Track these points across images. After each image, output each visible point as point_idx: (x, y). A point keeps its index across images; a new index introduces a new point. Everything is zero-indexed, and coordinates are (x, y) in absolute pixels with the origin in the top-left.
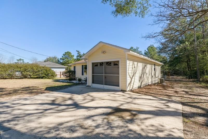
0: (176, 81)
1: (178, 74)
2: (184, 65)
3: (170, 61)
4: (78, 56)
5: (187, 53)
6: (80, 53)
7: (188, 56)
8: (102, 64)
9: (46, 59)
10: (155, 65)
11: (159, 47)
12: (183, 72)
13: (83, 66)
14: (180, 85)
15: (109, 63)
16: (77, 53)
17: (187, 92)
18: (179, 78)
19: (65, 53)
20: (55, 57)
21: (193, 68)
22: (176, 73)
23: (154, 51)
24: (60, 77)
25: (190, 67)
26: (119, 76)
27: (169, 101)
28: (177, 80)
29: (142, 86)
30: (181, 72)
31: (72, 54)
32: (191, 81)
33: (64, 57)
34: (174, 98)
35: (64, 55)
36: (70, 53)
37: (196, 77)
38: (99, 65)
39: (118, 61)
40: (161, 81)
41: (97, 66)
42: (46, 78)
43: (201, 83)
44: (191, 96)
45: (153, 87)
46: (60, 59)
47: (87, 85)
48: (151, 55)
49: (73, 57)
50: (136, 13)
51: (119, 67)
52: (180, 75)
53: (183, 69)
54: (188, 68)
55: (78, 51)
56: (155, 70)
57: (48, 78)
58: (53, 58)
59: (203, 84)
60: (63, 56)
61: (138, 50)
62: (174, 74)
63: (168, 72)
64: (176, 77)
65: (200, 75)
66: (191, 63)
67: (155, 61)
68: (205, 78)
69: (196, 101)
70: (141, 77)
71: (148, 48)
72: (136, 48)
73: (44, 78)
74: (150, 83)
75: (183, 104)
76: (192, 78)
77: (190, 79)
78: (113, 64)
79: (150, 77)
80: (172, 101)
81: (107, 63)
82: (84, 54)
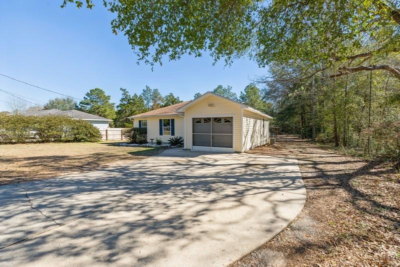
0: (286, 142)
1: (288, 132)
2: (297, 118)
3: (281, 113)
4: (122, 100)
5: (302, 103)
6: (129, 94)
7: (303, 107)
8: (207, 120)
9: (48, 102)
10: (264, 120)
11: (265, 89)
12: (295, 128)
13: (161, 121)
14: (293, 146)
15: (218, 120)
16: (123, 92)
17: (301, 152)
18: (290, 137)
19: (91, 91)
20: (68, 99)
21: (309, 123)
22: (286, 130)
23: (255, 94)
24: (107, 140)
25: (305, 122)
26: (232, 135)
27: (287, 158)
28: (288, 140)
29: (252, 148)
30: (292, 128)
31: (107, 95)
32: (304, 142)
33: (89, 98)
34: (290, 156)
35: (88, 94)
36: (101, 92)
37: (311, 136)
38: (203, 121)
39: (232, 118)
40: (272, 142)
41: (200, 122)
42: (86, 141)
43: (315, 144)
44: (304, 154)
45: (264, 148)
46: (81, 103)
47: (185, 148)
48: (252, 100)
49: (109, 99)
50: (251, 56)
51: (232, 125)
52: (291, 133)
53: (296, 123)
54: (302, 122)
55: (124, 90)
56: (263, 127)
57: (90, 142)
58: (64, 100)
59: (318, 145)
60: (86, 97)
61: (231, 91)
62: (283, 131)
63: (274, 128)
64: (285, 137)
65: (316, 133)
66: (307, 116)
67: (256, 111)
68: (321, 137)
69: (308, 157)
70: (252, 137)
71: (245, 89)
72: (226, 88)
73: (82, 141)
74: (259, 145)
75: (298, 159)
76: (306, 138)
77: (303, 139)
78: (224, 120)
79: (259, 136)
80: (289, 158)
81: (215, 119)
82: (136, 95)
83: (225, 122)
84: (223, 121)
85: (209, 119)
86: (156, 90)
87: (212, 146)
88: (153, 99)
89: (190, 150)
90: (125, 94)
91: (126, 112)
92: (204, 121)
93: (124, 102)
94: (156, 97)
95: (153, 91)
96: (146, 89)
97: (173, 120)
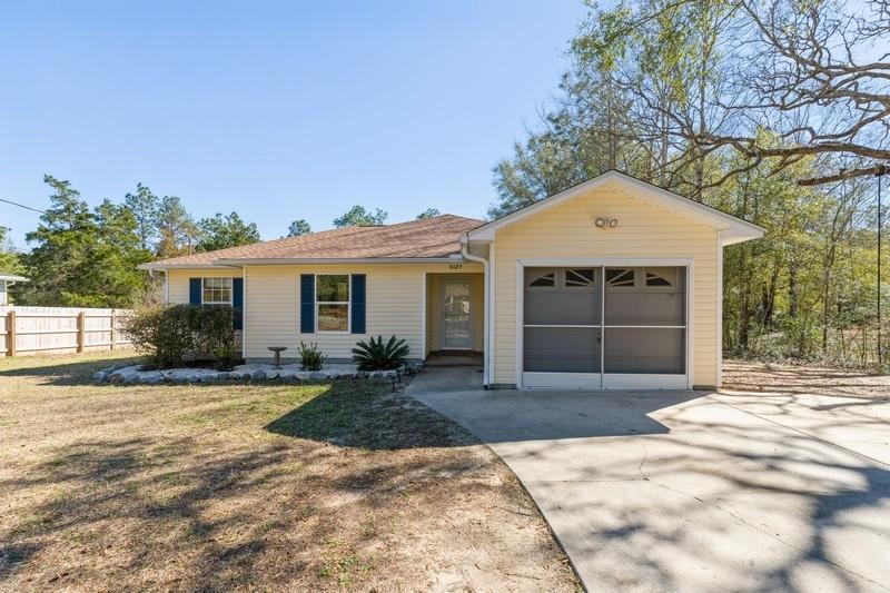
4: (52, 215)
6: (80, 199)
8: (580, 276)
15: (619, 275)
16: (56, 191)
26: (684, 330)
38: (560, 280)
41: (551, 283)
47: (488, 379)
55: (60, 185)
78: (645, 279)
81: (612, 273)
82: (107, 206)
83: (650, 283)
84: (640, 280)
85: (588, 273)
86: (174, 200)
87: (606, 372)
88: (159, 225)
89: (513, 387)
90: (64, 197)
91: (66, 257)
92: (564, 281)
93: (58, 223)
94: (172, 219)
95: (161, 201)
96: (135, 193)
97: (359, 281)
